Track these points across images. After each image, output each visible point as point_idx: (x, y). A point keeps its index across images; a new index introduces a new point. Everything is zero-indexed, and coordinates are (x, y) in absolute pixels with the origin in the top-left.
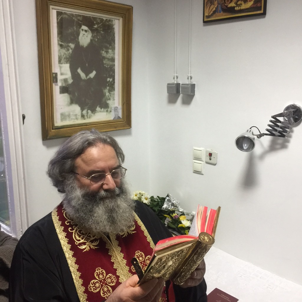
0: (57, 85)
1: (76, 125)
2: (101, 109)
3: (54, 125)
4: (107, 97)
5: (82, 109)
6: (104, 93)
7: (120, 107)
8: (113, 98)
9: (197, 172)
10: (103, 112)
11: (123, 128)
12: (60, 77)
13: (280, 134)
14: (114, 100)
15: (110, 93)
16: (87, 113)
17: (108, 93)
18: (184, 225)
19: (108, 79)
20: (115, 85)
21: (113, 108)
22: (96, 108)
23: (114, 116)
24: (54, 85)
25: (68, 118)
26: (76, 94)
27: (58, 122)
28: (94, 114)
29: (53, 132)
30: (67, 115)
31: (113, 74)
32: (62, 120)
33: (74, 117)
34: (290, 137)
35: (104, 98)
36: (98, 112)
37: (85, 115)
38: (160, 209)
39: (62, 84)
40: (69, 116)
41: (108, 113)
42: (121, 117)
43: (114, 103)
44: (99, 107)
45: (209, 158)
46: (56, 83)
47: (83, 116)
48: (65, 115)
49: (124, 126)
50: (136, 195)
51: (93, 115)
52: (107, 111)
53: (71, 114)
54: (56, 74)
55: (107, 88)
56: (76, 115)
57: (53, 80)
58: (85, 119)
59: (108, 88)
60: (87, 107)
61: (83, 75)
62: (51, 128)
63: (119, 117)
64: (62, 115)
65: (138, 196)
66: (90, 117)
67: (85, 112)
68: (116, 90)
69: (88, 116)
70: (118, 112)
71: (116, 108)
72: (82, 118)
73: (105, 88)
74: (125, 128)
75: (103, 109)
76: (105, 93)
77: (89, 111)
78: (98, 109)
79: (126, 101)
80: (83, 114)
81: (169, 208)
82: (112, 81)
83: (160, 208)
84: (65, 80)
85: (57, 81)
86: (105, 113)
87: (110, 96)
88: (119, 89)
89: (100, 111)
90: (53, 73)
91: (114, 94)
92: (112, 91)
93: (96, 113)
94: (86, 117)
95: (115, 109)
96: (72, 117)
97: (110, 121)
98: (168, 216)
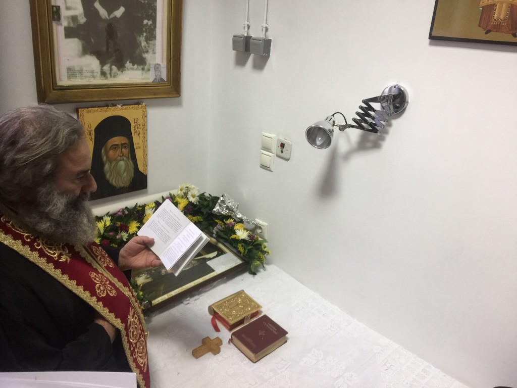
0: (61, 24)
1: (92, 86)
2: (133, 65)
3: (56, 84)
4: (143, 48)
5: (103, 64)
6: (138, 42)
7: (164, 65)
8: (153, 50)
9: (264, 167)
10: (136, 69)
11: (167, 96)
12: (64, 13)
13: (371, 127)
14: (155, 53)
15: (147, 43)
16: (111, 70)
17: (145, 43)
18: (239, 236)
19: (145, 22)
20: (156, 30)
21: (152, 66)
22: (126, 63)
23: (155, 77)
24: (54, 24)
25: (78, 75)
26: (92, 40)
27: (63, 80)
28: (122, 72)
29: (54, 94)
30: (78, 71)
31: (153, 14)
32: (69, 77)
33: (89, 74)
34: (386, 132)
35: (138, 50)
36: (128, 69)
37: (108, 72)
38: (209, 212)
39: (69, 23)
40: (81, 72)
41: (144, 72)
42: (165, 80)
43: (155, 59)
44: (130, 62)
45: (281, 150)
46: (57, 22)
47: (103, 74)
48: (75, 70)
49: (169, 93)
50: (181, 190)
51: (119, 73)
52: (143, 69)
53: (84, 69)
54: (58, 8)
55: (143, 35)
56: (92, 72)
57: (53, 17)
58: (107, 78)
59: (145, 34)
60: (111, 60)
61: (103, 12)
62: (52, 88)
63: (162, 80)
64: (69, 69)
65: (184, 191)
66: (115, 76)
67: (106, 68)
68: (157, 38)
69: (112, 75)
70: (160, 72)
71: (157, 66)
72: (103, 76)
73: (141, 34)
74: (170, 96)
75: (136, 66)
76: (140, 42)
77: (114, 67)
78: (128, 65)
79: (174, 56)
80: (104, 70)
81: (223, 213)
82: (151, 25)
83: (210, 210)
84: (74, 18)
85: (59, 19)
86: (140, 72)
87: (149, 46)
88: (163, 37)
89: (132, 69)
90: (53, 7)
91: (155, 45)
92: (151, 40)
93: (125, 70)
94: (109, 76)
95: (156, 68)
96: (85, 75)
97: (147, 84)
98: (221, 222)
